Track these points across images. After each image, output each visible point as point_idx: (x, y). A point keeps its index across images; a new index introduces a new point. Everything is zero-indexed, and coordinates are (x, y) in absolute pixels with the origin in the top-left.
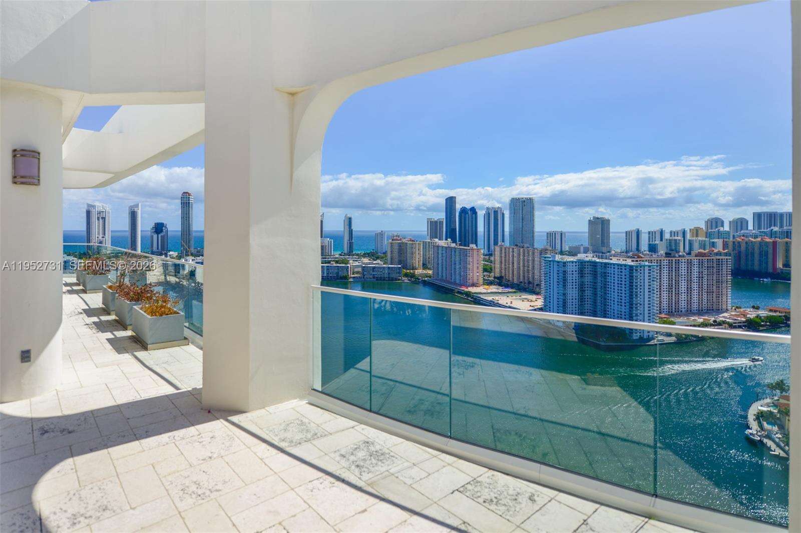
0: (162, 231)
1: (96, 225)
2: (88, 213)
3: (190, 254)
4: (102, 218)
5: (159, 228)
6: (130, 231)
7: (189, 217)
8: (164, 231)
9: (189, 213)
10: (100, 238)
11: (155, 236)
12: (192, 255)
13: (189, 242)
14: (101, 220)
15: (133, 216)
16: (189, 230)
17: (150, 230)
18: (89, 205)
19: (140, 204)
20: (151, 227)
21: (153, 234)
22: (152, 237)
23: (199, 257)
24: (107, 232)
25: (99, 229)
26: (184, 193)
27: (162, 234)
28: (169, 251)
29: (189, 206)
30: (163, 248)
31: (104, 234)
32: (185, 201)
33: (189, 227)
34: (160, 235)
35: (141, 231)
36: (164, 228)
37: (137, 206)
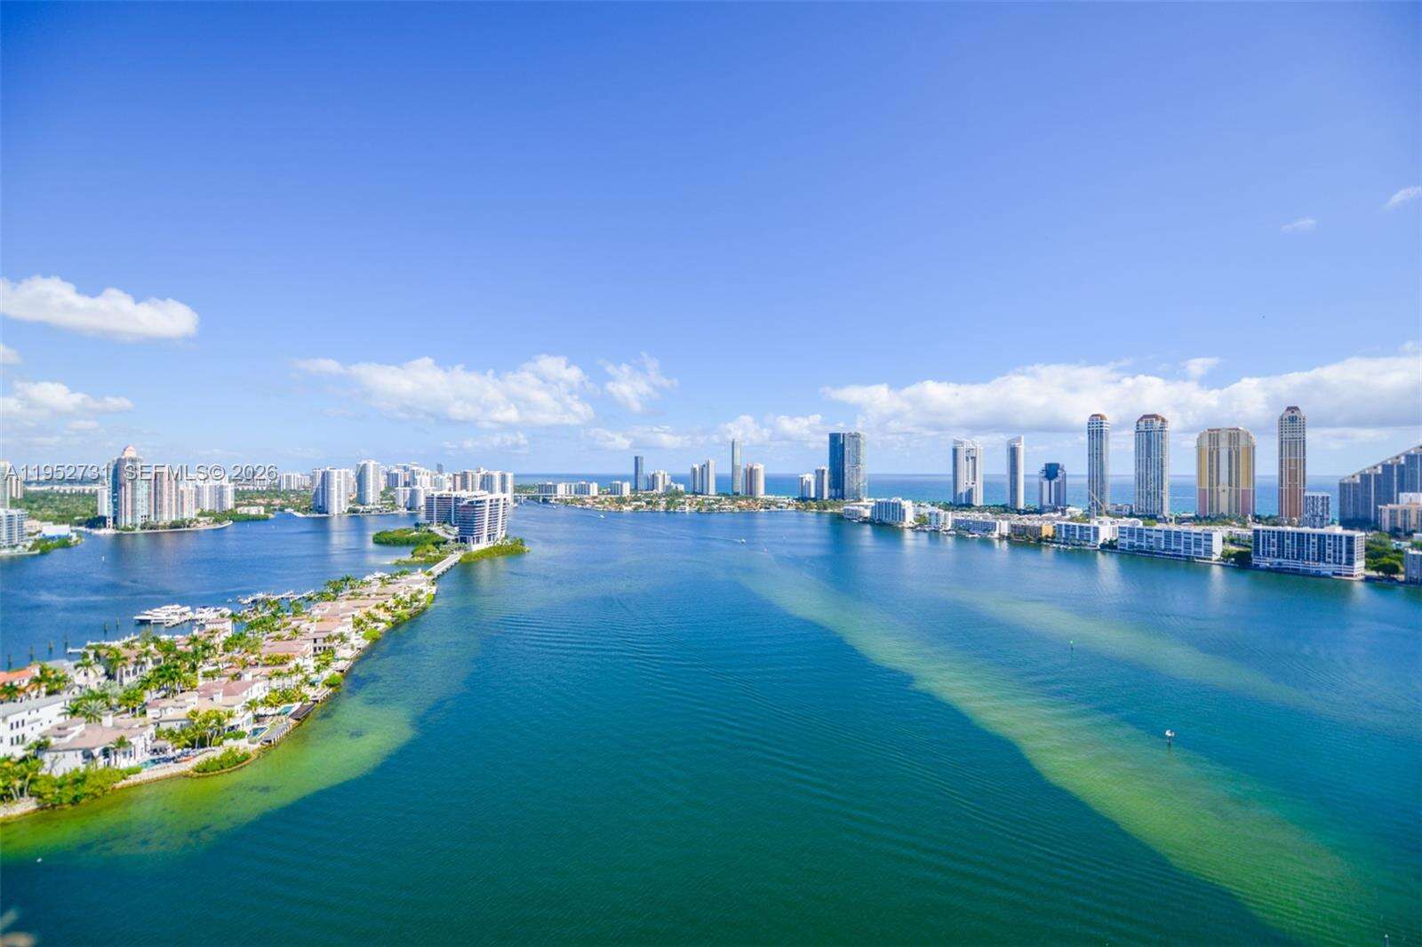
0: (1056, 475)
1: (964, 466)
2: (955, 451)
3: (1104, 512)
4: (972, 458)
5: (1051, 471)
6: (1009, 476)
7: (1101, 454)
8: (1060, 475)
9: (1101, 448)
10: (970, 484)
11: (1046, 483)
12: (1107, 513)
13: (1102, 493)
14: (970, 460)
15: (1013, 453)
16: (1102, 476)
17: (1038, 473)
18: (956, 442)
19: (1023, 437)
20: (1040, 470)
21: (1042, 480)
22: (1041, 484)
23: (1122, 518)
24: (978, 479)
25: (968, 472)
26: (1093, 416)
27: (1057, 480)
28: (1069, 506)
29: (1101, 437)
30: (1058, 502)
31: (975, 478)
32: (1095, 429)
33: (1102, 470)
34: (1053, 482)
35: (1025, 476)
36: (1059, 471)
37: (1019, 440)
